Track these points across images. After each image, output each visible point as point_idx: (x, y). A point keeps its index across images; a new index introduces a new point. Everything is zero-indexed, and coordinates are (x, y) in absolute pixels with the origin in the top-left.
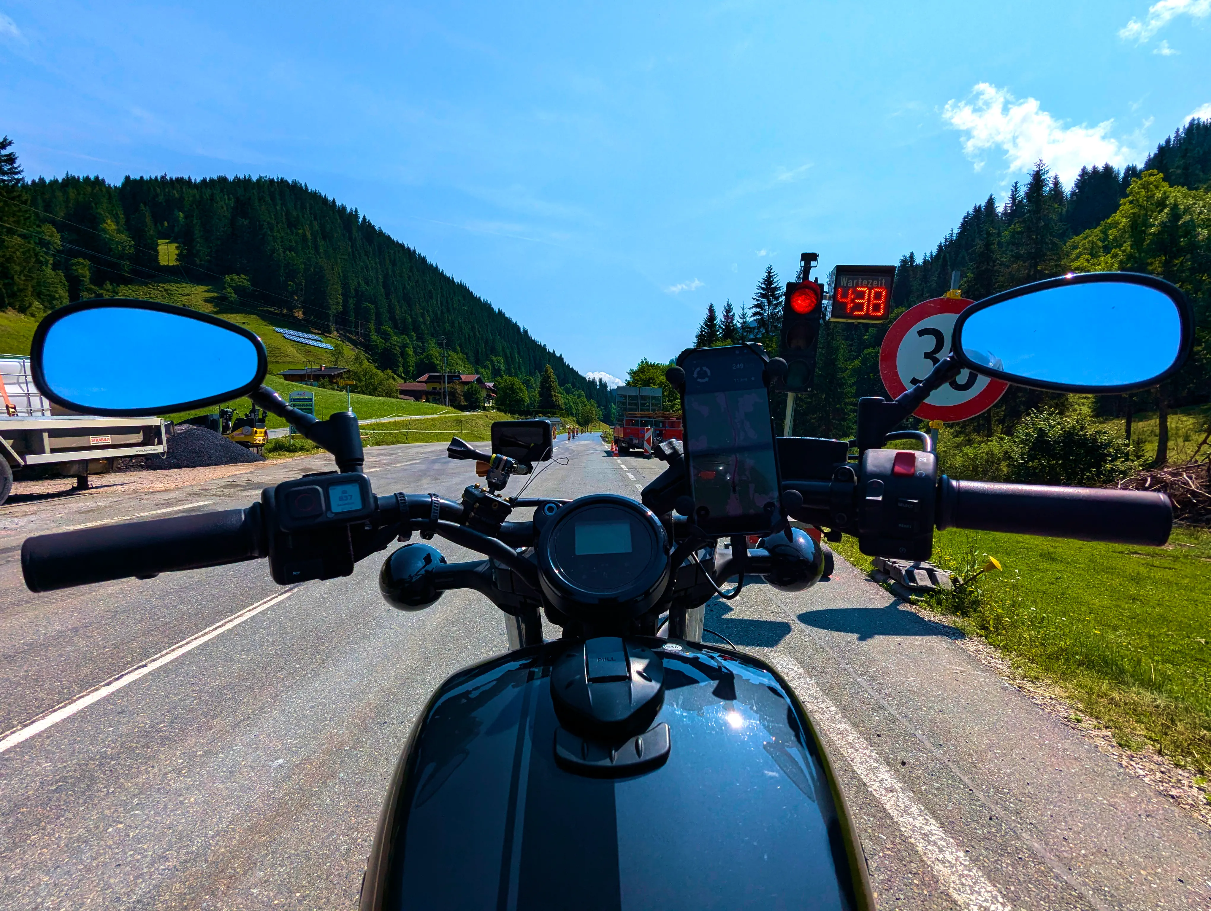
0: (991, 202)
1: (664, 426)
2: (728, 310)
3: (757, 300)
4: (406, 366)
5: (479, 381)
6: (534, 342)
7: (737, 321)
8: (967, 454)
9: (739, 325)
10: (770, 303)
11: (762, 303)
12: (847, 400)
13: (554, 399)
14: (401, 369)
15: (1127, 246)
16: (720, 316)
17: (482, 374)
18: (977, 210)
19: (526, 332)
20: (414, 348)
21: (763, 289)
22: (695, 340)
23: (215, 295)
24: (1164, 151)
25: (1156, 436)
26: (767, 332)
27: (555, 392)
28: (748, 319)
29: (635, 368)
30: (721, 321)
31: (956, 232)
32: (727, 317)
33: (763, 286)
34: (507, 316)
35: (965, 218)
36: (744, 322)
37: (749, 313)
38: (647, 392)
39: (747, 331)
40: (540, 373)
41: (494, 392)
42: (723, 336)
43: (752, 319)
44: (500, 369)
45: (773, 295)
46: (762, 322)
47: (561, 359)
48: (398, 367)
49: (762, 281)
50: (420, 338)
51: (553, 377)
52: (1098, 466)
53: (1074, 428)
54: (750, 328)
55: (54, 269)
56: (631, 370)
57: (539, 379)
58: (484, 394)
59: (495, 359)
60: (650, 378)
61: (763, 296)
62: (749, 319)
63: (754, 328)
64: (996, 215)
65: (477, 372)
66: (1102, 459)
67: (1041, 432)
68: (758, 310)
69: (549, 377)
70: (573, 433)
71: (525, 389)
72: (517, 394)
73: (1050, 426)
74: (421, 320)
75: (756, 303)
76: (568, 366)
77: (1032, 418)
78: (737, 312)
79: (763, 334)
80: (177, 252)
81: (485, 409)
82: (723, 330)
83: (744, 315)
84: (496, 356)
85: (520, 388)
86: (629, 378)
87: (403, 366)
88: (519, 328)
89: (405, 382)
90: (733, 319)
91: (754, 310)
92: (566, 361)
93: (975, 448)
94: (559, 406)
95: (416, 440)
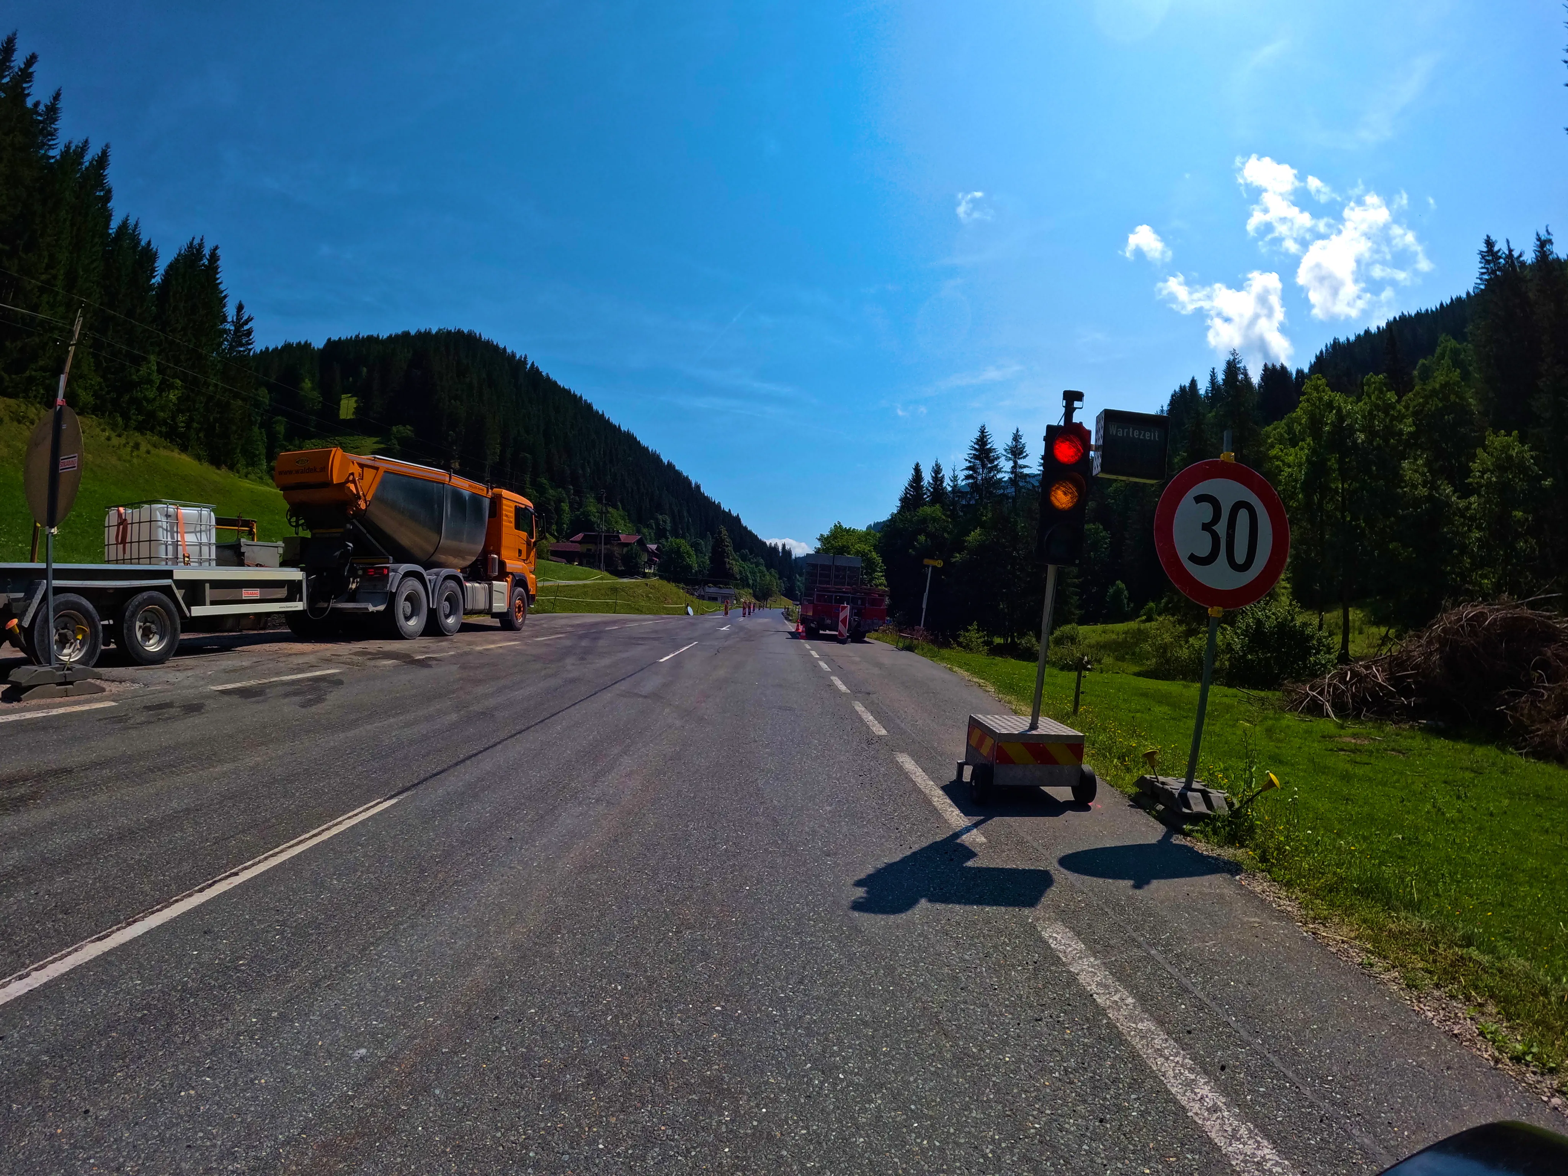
0: (1193, 383)
1: (863, 603)
2: (937, 470)
3: (970, 462)
4: (559, 524)
5: (641, 543)
6: (707, 499)
7: (947, 485)
8: (1192, 645)
9: (949, 489)
10: (984, 466)
11: (974, 465)
12: (1069, 581)
13: (728, 566)
14: (554, 527)
15: (1309, 440)
16: (927, 477)
17: (644, 535)
18: (1183, 389)
19: (698, 487)
20: (570, 502)
21: (976, 449)
22: (899, 504)
23: (382, 446)
24: (1320, 358)
25: (1340, 628)
26: (981, 497)
27: (728, 558)
28: (959, 482)
29: (826, 533)
30: (929, 483)
31: (1165, 408)
32: (935, 479)
33: (977, 447)
34: (677, 468)
35: (1172, 396)
36: (955, 486)
37: (961, 475)
38: (841, 561)
39: (959, 497)
40: (712, 534)
41: (656, 555)
42: (931, 500)
43: (964, 483)
44: (665, 530)
45: (988, 457)
46: (974, 487)
47: (737, 519)
48: (552, 524)
49: (975, 441)
50: (578, 492)
51: (728, 541)
52: (1304, 659)
53: (1286, 619)
54: (962, 492)
55: (259, 428)
56: (822, 535)
57: (711, 542)
58: (645, 557)
59: (660, 517)
60: (844, 546)
61: (976, 457)
62: (962, 483)
63: (967, 492)
64: (1199, 396)
65: (639, 531)
66: (1307, 652)
67: (1259, 622)
68: (971, 472)
69: (723, 541)
70: (749, 608)
71: (693, 553)
72: (683, 559)
73: (1267, 616)
74: (580, 472)
75: (969, 465)
76: (746, 528)
77: (1251, 607)
78: (947, 474)
79: (976, 500)
80: (355, 405)
81: (645, 575)
82: (931, 493)
83: (955, 478)
84: (661, 514)
85: (687, 553)
86: (818, 545)
87: (556, 524)
88: (690, 483)
89: (558, 542)
90: (942, 482)
91: (967, 472)
92: (744, 522)
93: (1200, 639)
94: (733, 575)
95: (564, 610)
